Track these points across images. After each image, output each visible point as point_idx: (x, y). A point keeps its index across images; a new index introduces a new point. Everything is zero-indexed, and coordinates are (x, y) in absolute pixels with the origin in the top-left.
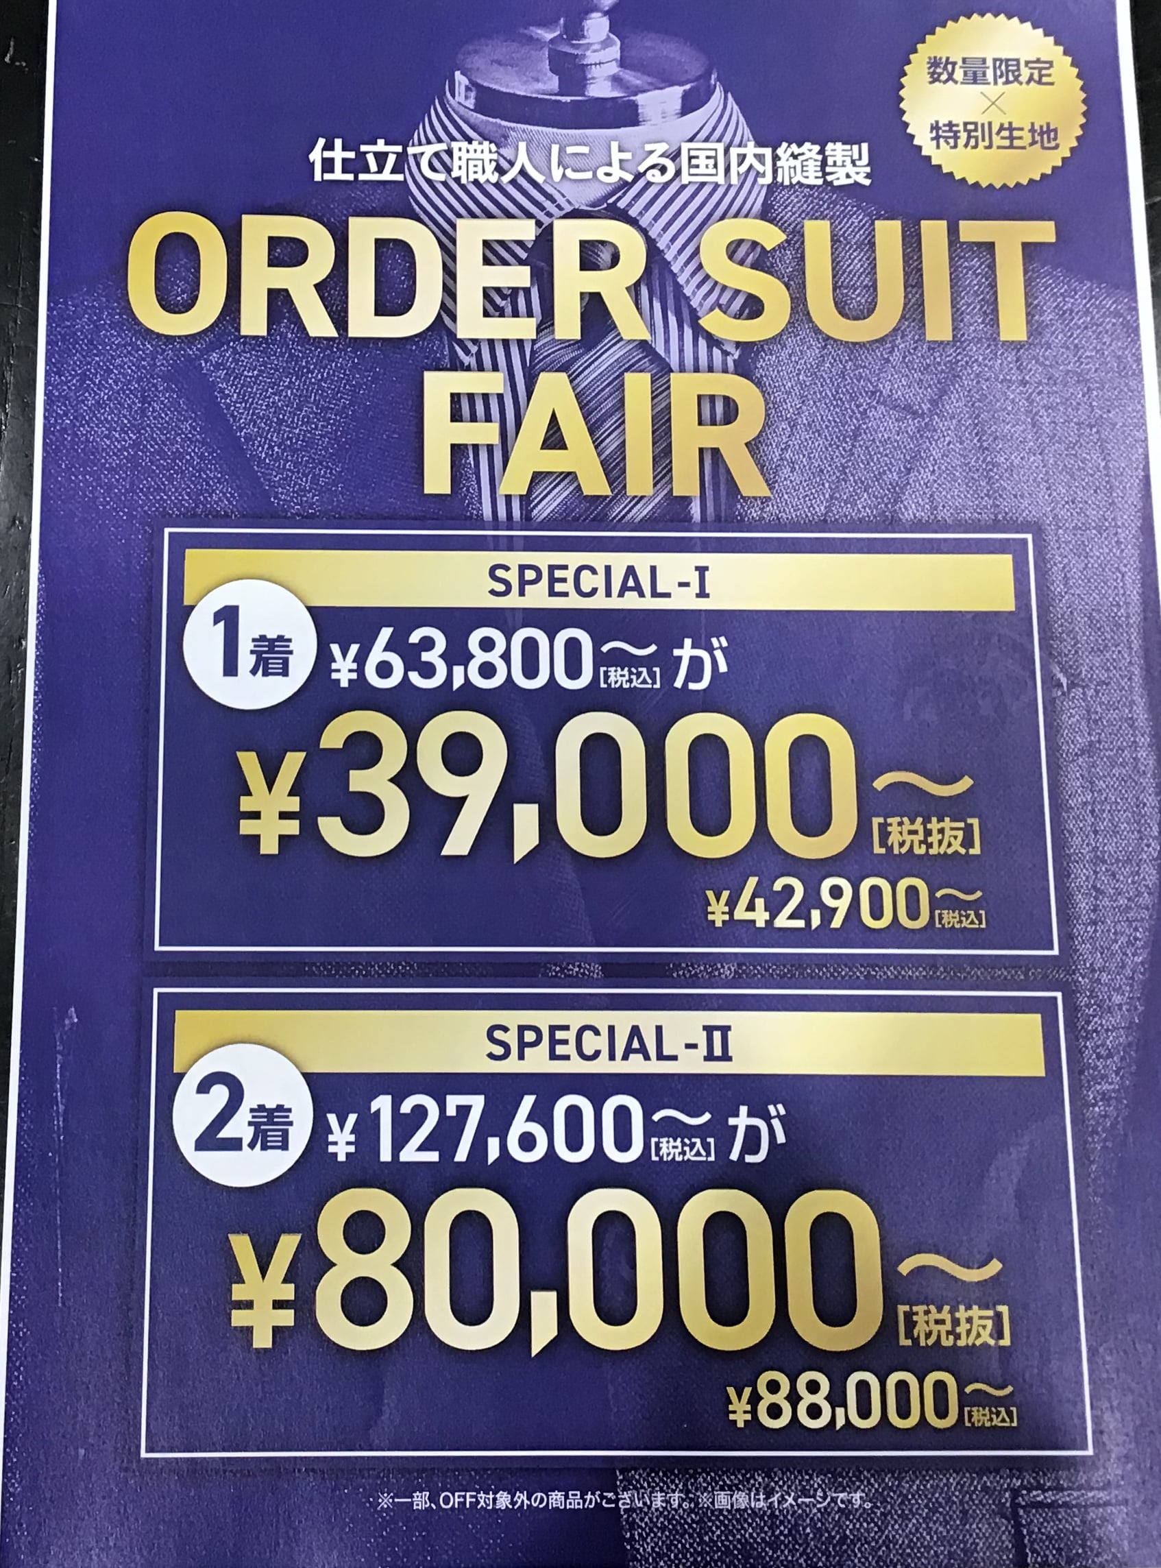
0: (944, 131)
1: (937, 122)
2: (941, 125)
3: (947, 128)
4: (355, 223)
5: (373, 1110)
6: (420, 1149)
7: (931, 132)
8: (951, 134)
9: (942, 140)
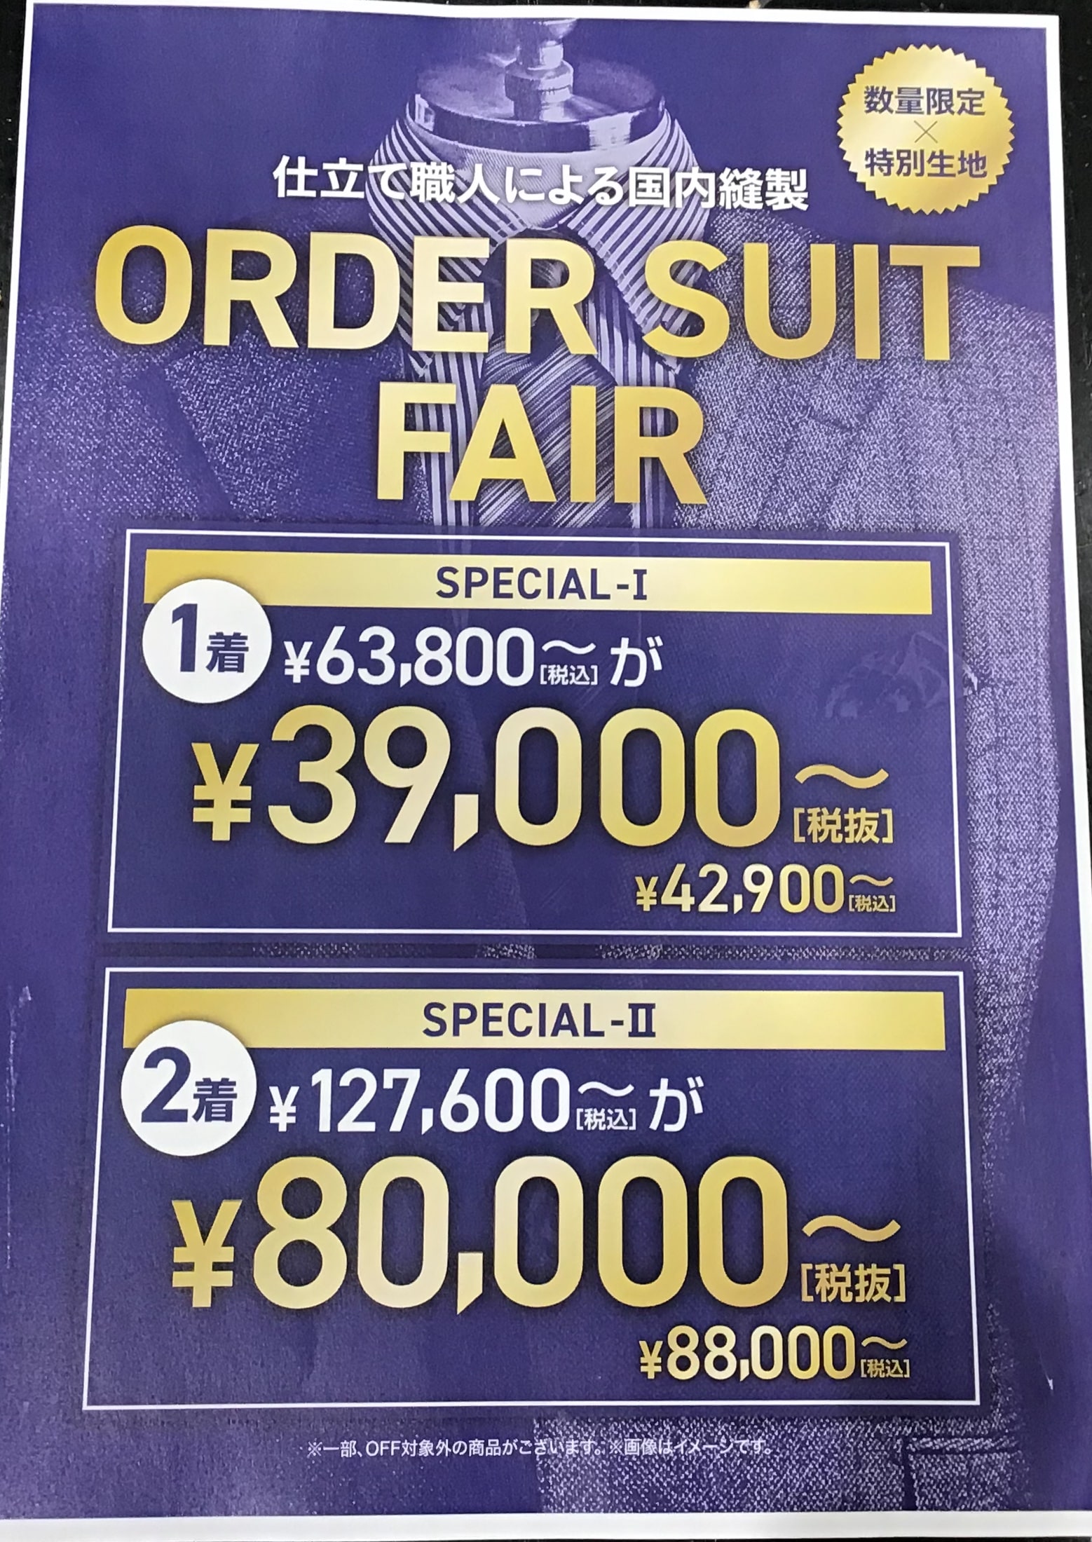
0: (878, 159)
1: (872, 150)
2: (875, 152)
3: (881, 156)
4: (317, 239)
5: (314, 1083)
6: (358, 1119)
7: (866, 159)
8: (885, 162)
9: (876, 168)
